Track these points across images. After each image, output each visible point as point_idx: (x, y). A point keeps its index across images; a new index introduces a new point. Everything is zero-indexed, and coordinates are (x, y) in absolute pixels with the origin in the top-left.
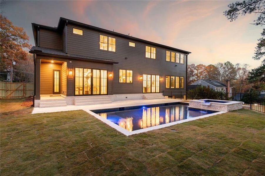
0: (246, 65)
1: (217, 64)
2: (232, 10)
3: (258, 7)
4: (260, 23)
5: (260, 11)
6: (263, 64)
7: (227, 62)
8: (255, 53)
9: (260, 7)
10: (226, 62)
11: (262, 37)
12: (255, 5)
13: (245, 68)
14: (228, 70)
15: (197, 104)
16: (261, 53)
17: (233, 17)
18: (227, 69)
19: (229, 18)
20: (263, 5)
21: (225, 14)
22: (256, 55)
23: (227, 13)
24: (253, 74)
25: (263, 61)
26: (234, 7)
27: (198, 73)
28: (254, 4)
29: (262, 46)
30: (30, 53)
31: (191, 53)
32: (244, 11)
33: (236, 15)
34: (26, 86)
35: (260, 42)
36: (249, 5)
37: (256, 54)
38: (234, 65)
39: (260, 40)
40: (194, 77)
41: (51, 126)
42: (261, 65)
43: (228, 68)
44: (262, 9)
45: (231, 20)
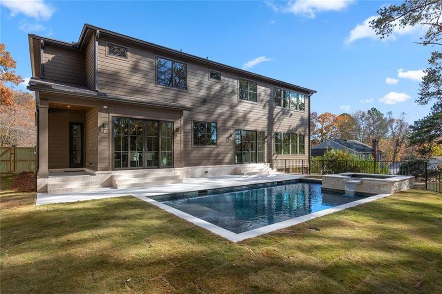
0: (404, 113)
1: (355, 113)
2: (383, 19)
3: (426, 16)
4: (429, 42)
5: (429, 21)
6: (433, 112)
7: (372, 109)
8: (419, 94)
9: (429, 15)
10: (370, 109)
11: (430, 66)
12: (420, 11)
13: (401, 119)
14: (374, 123)
15: (336, 182)
16: (428, 94)
17: (386, 31)
18: (372, 122)
19: (379, 32)
20: (434, 12)
21: (372, 25)
22: (421, 96)
23: (375, 24)
24: (417, 129)
25: (432, 107)
26: (387, 14)
27: (322, 127)
28: (419, 9)
29: (431, 82)
30: (29, 90)
31: (316, 92)
32: (402, 20)
33: (390, 28)
34: (14, 153)
35: (426, 74)
36: (412, 11)
37: (421, 94)
38: (383, 115)
39: (427, 71)
40: (316, 136)
41: (80, 228)
42: (430, 114)
43: (373, 119)
44: (432, 18)
45: (382, 36)
